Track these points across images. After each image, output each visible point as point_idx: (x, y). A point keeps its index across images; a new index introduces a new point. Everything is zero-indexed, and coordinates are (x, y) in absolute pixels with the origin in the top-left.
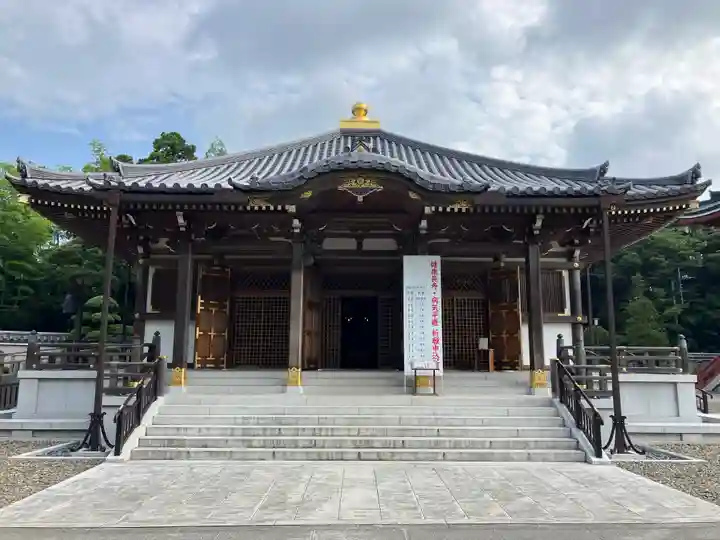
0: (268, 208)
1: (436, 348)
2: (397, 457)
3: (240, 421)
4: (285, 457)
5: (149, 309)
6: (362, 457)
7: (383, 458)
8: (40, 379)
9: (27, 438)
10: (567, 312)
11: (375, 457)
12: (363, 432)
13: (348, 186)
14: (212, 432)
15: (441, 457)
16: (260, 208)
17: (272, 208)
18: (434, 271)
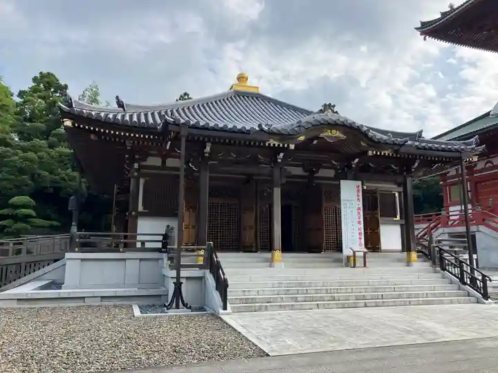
0: (279, 145)
1: (360, 238)
2: (386, 304)
3: (276, 285)
4: (324, 307)
5: (140, 208)
6: (368, 305)
7: (379, 305)
8: (82, 260)
9: (97, 302)
10: (398, 218)
11: (374, 305)
12: (354, 290)
13: (326, 134)
14: (266, 293)
15: (408, 303)
16: (274, 145)
17: (281, 145)
18: (358, 190)
